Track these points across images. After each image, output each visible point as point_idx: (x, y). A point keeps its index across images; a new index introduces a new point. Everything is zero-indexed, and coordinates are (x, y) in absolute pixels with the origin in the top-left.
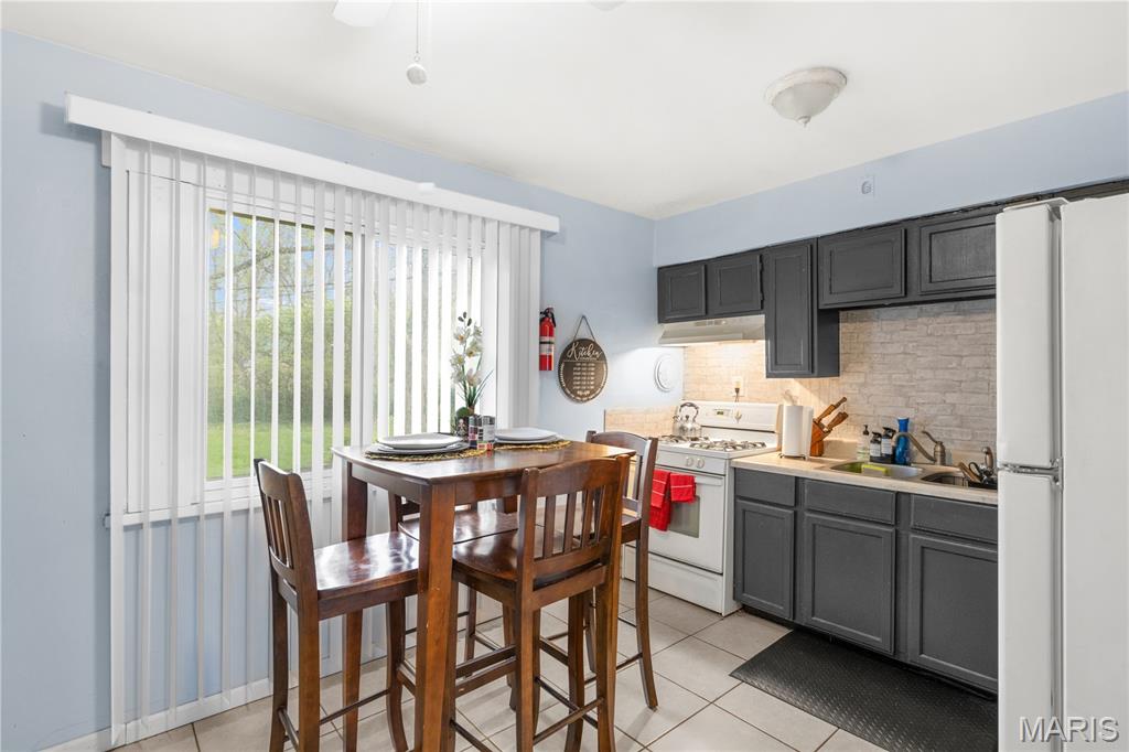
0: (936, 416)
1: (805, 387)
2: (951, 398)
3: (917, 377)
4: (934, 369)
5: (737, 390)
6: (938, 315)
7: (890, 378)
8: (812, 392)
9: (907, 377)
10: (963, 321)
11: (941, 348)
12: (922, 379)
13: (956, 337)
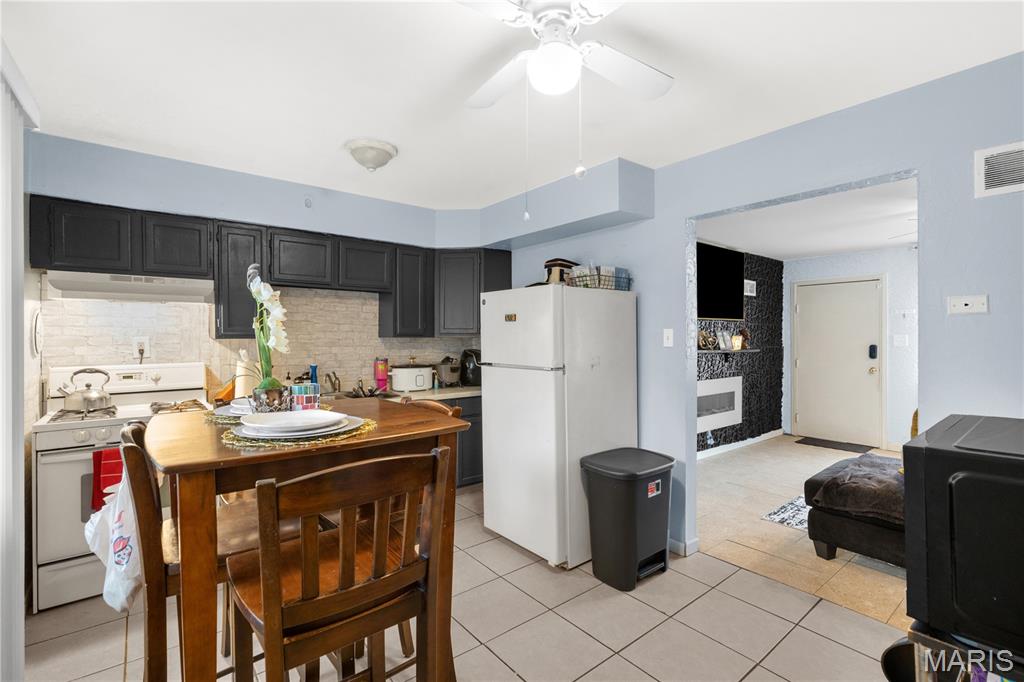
0: (326, 362)
1: (226, 346)
2: (335, 350)
3: (314, 337)
4: (324, 332)
5: (141, 352)
6: (326, 296)
7: (297, 339)
8: (231, 350)
9: (308, 336)
10: (340, 303)
11: (328, 318)
12: (318, 338)
13: (336, 312)
